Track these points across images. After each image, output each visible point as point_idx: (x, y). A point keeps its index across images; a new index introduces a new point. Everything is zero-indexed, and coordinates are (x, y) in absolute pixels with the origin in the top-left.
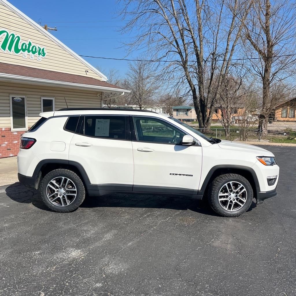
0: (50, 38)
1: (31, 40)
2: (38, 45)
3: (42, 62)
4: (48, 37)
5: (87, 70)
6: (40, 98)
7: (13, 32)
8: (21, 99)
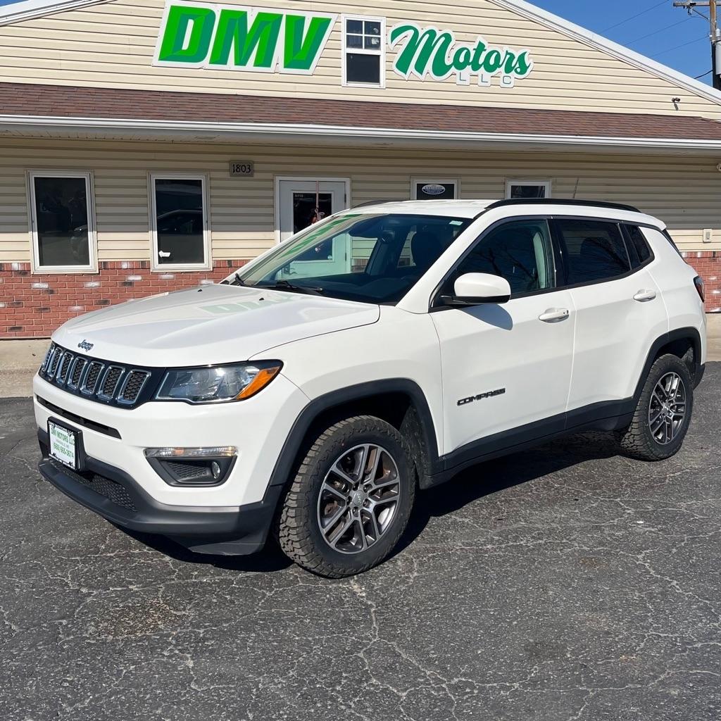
0: (546, 22)
1: (484, 38)
2: (506, 48)
3: (516, 90)
4: (541, 20)
5: (675, 97)
6: (504, 184)
7: (433, 25)
8: (443, 188)
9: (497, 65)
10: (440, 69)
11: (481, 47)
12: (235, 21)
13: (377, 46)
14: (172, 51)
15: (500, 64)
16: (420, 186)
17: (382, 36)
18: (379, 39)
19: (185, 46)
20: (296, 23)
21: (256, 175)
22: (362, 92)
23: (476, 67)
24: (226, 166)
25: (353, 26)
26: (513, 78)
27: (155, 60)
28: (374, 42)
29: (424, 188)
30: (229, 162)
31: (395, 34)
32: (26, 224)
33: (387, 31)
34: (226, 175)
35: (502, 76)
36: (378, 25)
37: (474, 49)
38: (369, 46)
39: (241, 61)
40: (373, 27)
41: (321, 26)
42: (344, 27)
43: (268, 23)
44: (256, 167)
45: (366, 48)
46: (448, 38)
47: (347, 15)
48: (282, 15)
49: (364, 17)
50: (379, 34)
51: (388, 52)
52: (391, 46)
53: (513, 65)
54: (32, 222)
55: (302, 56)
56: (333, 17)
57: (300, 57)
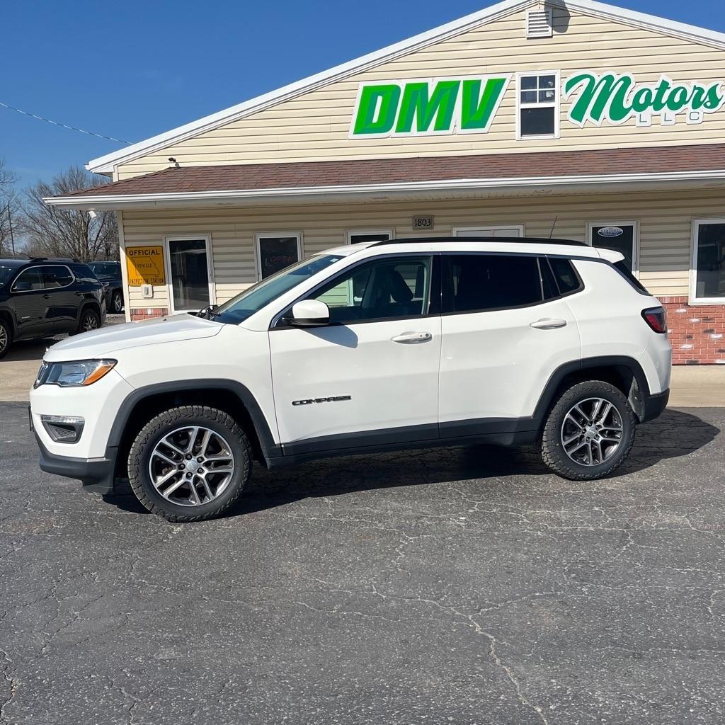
1: (667, 75)
2: (694, 83)
3: (704, 126)
6: (690, 222)
7: (611, 70)
8: (621, 230)
9: (683, 101)
10: (618, 112)
11: (665, 85)
12: (418, 91)
13: (552, 99)
14: (364, 125)
15: (687, 100)
16: (595, 230)
17: (557, 89)
18: (554, 91)
19: (375, 120)
20: (473, 87)
21: (436, 228)
22: (538, 143)
23: (658, 106)
24: (410, 221)
25: (527, 82)
26: (701, 113)
27: (351, 135)
28: (548, 95)
29: (600, 231)
30: (413, 217)
31: (570, 85)
32: (254, 275)
33: (562, 82)
34: (410, 229)
35: (688, 113)
36: (552, 78)
37: (656, 89)
38: (543, 99)
39: (423, 127)
40: (548, 81)
41: (496, 86)
42: (518, 84)
43: (447, 90)
44: (436, 220)
45: (540, 101)
46: (627, 81)
47: (520, 73)
48: (460, 82)
49: (538, 73)
50: (554, 86)
51: (562, 103)
52: (566, 96)
53: (702, 100)
54: (258, 274)
55: (477, 117)
56: (508, 77)
57: (476, 118)
